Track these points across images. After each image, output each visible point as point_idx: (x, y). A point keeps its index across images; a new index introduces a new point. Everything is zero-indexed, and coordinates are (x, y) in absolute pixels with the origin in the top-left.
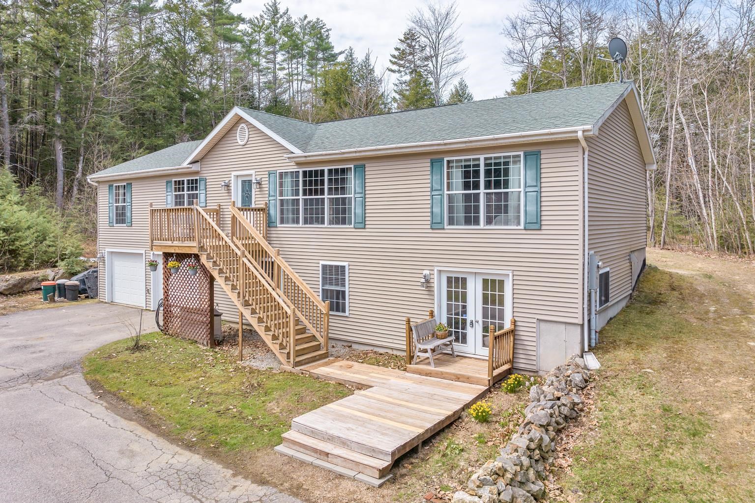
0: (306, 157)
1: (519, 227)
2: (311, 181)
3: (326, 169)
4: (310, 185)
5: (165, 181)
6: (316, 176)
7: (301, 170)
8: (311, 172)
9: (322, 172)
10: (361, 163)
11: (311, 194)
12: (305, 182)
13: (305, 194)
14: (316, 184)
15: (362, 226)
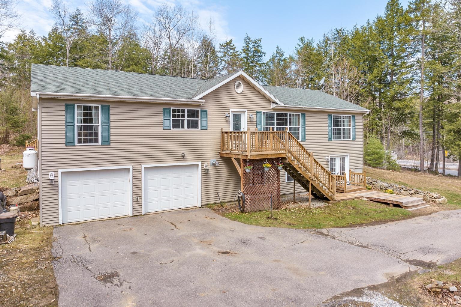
0: (285, 107)
1: (350, 140)
2: (280, 119)
3: (288, 113)
4: (280, 120)
5: (162, 108)
6: (283, 116)
7: (276, 113)
8: (280, 114)
9: (286, 115)
10: (304, 113)
11: (280, 125)
12: (277, 119)
13: (277, 125)
14: (283, 120)
15: (304, 140)
